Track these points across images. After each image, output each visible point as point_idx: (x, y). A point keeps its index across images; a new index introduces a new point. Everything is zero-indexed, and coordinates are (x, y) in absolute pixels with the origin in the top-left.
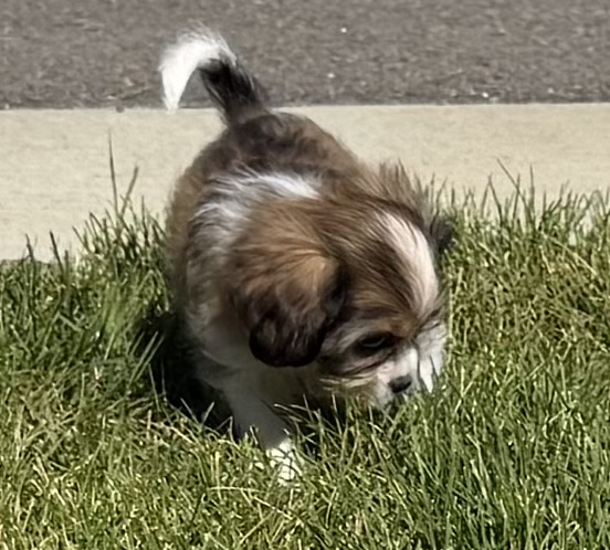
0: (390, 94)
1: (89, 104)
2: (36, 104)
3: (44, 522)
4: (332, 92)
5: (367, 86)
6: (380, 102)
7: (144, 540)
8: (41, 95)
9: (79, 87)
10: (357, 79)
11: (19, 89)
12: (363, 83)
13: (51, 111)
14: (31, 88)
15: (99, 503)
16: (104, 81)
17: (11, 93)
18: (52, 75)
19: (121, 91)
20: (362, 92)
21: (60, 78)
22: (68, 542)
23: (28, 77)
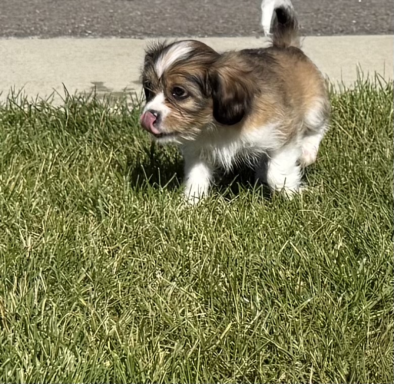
0: (381, 30)
1: (243, 35)
2: (220, 35)
3: (223, 226)
4: (355, 29)
5: (370, 26)
6: (376, 34)
7: (268, 234)
8: (222, 31)
9: (239, 27)
10: (365, 23)
11: (212, 29)
12: (369, 25)
13: (226, 38)
14: (217, 28)
15: (248, 217)
16: (251, 25)
17: (208, 30)
18: (227, 22)
19: (258, 29)
20: (368, 29)
21: (230, 23)
22: (234, 235)
23: (216, 23)
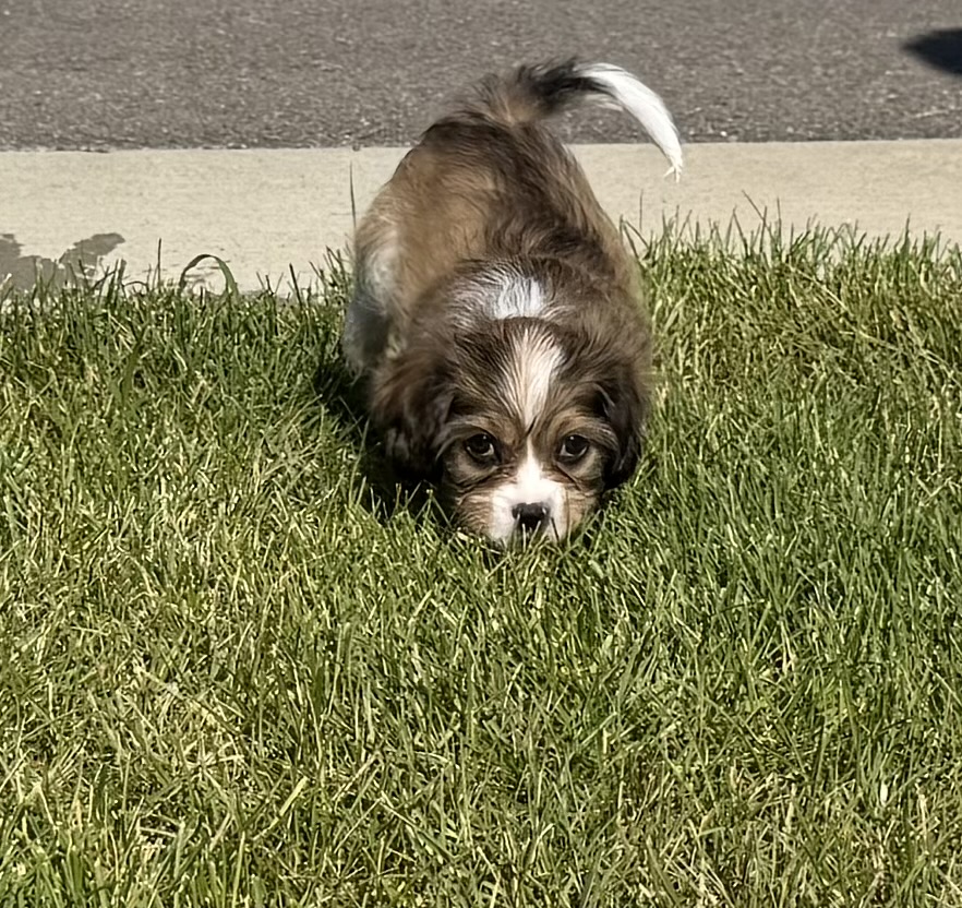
0: (629, 133)
1: (325, 143)
2: (274, 144)
3: (284, 557)
4: (569, 131)
5: (604, 125)
6: (617, 141)
8: (279, 134)
9: (316, 126)
10: (593, 119)
11: (256, 130)
12: (601, 122)
13: (288, 150)
14: (268, 128)
15: (340, 538)
16: (342, 121)
17: (248, 133)
18: (290, 115)
19: (358, 130)
20: (600, 131)
21: (297, 118)
22: (308, 577)
23: (265, 118)
